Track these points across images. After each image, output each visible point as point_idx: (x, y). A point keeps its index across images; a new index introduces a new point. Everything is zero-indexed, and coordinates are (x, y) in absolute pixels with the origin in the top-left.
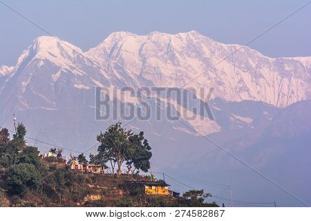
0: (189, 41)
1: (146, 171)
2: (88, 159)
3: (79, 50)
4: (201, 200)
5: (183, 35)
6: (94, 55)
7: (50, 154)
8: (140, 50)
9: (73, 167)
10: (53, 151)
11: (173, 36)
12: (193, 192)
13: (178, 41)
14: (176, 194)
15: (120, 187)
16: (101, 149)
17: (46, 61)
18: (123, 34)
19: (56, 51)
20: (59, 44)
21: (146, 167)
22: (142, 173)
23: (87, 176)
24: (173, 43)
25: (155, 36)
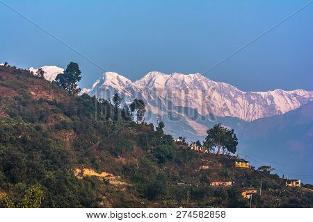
0: (196, 80)
1: (234, 153)
2: (202, 144)
3: (130, 81)
4: (269, 172)
5: (192, 75)
6: (138, 85)
7: (178, 140)
8: (166, 83)
9: (192, 148)
10: (180, 138)
11: (186, 76)
12: (264, 167)
13: (188, 79)
14: (253, 168)
15: (220, 161)
16: (208, 138)
17: (110, 87)
18: (156, 73)
19: (116, 81)
20: (118, 77)
21: (234, 151)
22: (231, 154)
23: (200, 154)
24: (185, 80)
25: (175, 75)
